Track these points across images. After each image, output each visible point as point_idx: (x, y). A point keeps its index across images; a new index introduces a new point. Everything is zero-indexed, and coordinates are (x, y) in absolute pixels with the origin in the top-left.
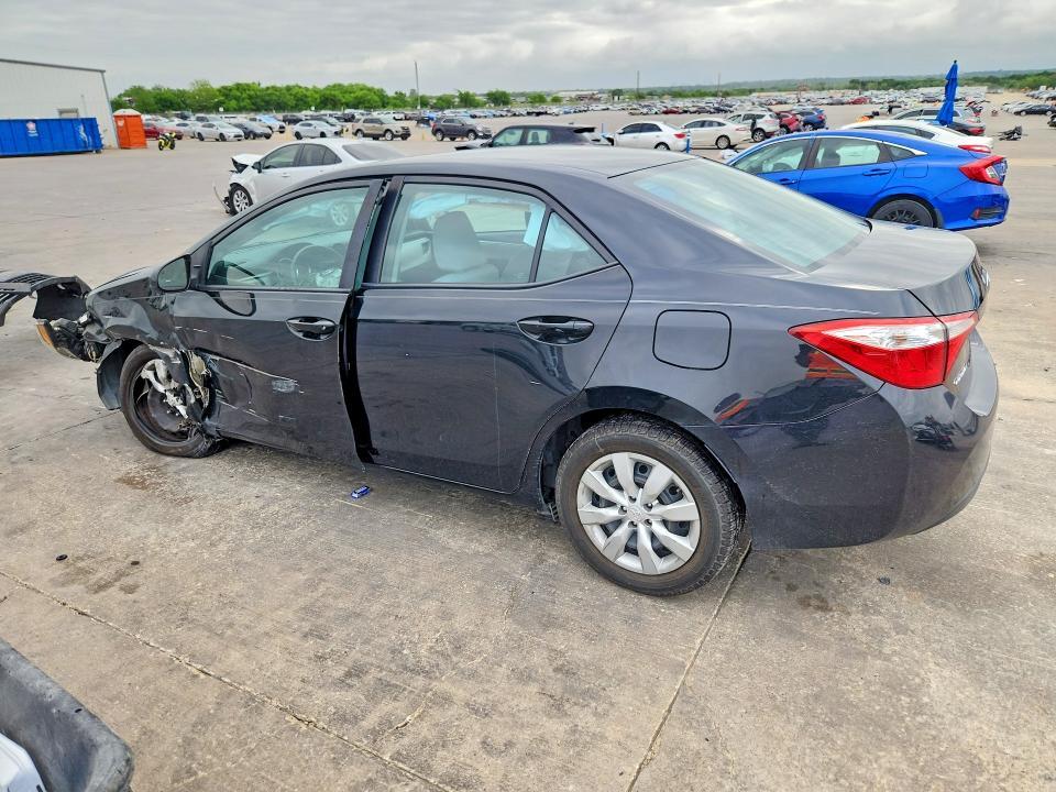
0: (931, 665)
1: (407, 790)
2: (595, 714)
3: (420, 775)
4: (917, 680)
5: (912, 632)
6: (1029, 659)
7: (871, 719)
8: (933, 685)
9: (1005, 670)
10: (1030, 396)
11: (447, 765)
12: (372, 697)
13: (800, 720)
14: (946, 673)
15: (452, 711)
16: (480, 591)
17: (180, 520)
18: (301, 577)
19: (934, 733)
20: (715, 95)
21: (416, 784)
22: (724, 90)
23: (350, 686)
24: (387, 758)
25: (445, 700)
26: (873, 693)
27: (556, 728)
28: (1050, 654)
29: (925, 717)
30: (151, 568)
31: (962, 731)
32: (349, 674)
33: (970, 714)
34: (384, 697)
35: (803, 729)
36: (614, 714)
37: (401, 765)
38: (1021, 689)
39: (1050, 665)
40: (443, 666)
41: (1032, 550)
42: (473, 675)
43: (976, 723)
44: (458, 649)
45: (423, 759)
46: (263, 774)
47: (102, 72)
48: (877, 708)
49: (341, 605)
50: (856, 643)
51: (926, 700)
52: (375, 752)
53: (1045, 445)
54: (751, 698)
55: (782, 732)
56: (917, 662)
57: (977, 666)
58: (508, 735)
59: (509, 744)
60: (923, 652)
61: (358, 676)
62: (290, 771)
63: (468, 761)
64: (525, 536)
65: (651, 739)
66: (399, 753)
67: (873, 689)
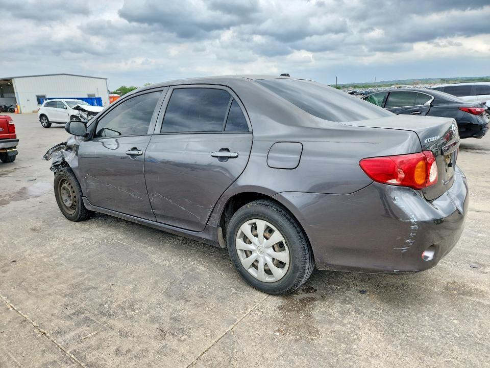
0: (367, 330)
1: (68, 367)
2: (180, 340)
3: (78, 361)
4: (355, 337)
5: (364, 314)
6: (423, 332)
7: (320, 354)
8: (363, 340)
9: (407, 336)
10: (481, 210)
11: (93, 358)
12: (78, 325)
13: (282, 351)
14: (373, 335)
15: (112, 333)
16: (156, 281)
17: (44, 245)
18: (80, 271)
19: (351, 364)
20: (373, 87)
21: (74, 365)
22: (379, 84)
23: (71, 319)
24: (68, 352)
25: (112, 328)
26: (328, 341)
27: (157, 345)
28: (436, 330)
29: (350, 355)
30: (19, 264)
31: (367, 364)
32: (74, 314)
33: (377, 356)
34: (84, 325)
35: (281, 355)
36: (188, 341)
37: (72, 356)
38: (411, 346)
39: (434, 336)
40: (119, 313)
41: (449, 280)
42: (131, 318)
43: (378, 361)
44: (130, 306)
45: (84, 354)
46: (9, 353)
47: (106, 79)
48: (326, 348)
49: (90, 284)
50: (331, 317)
51: (355, 347)
52: (64, 349)
53: (479, 232)
54: (262, 339)
55: (269, 356)
56: (359, 328)
57: (391, 333)
58: (130, 347)
59: (129, 351)
60: (365, 324)
61: (78, 315)
62: (21, 354)
63: (105, 357)
64: (192, 260)
65: (200, 354)
66: (75, 351)
67: (328, 339)
